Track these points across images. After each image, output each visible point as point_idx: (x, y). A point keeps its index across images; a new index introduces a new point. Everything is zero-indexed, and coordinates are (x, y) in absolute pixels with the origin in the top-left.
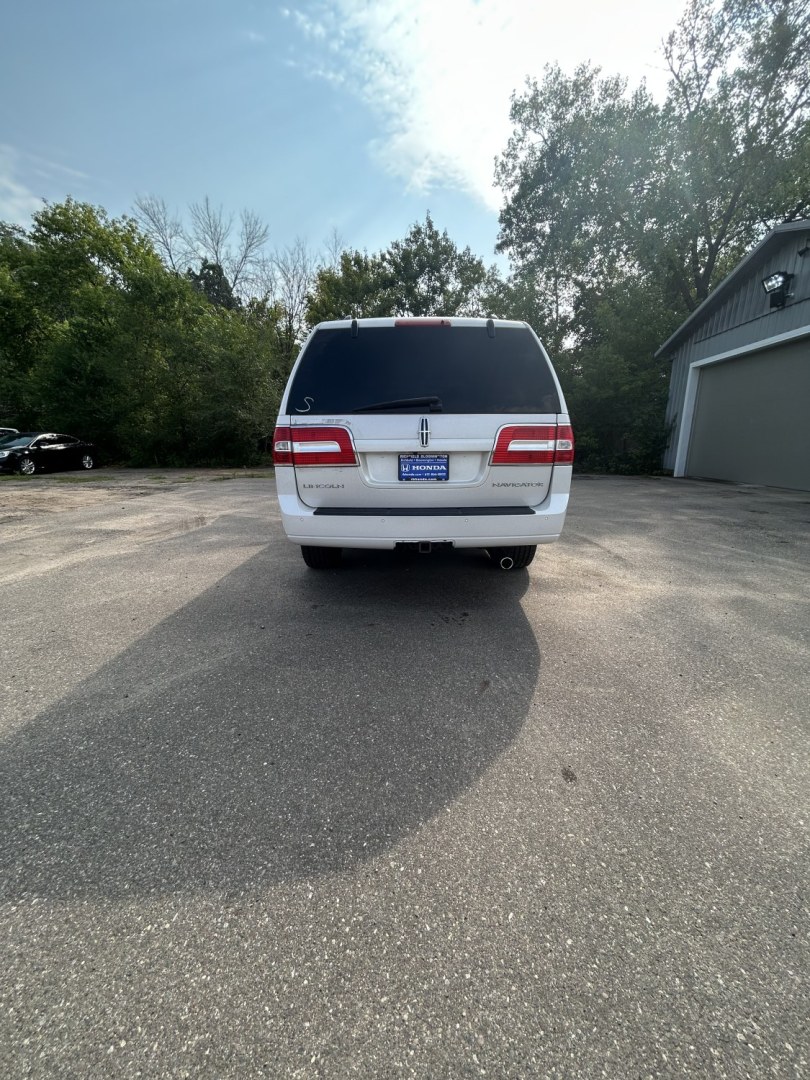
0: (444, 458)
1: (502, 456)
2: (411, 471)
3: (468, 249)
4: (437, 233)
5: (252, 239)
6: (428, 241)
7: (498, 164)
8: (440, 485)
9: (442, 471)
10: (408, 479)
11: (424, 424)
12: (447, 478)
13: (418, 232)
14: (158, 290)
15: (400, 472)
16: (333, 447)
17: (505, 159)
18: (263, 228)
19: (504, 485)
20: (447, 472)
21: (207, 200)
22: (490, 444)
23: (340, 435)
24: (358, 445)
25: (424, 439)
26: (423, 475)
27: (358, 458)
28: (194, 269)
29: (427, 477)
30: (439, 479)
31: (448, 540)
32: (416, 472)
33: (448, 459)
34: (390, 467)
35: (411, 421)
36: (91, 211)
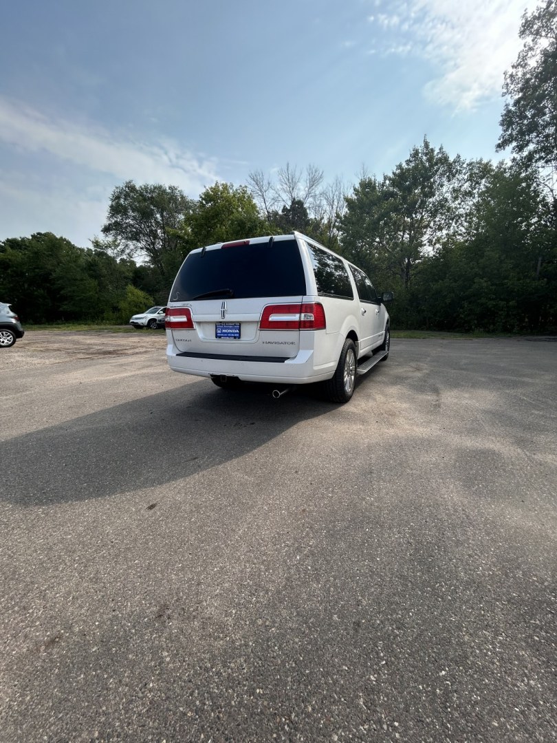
0: (238, 325)
1: (265, 324)
2: (222, 333)
3: (459, 156)
4: (432, 150)
5: (313, 182)
6: (424, 158)
7: (508, 76)
8: (236, 342)
9: (237, 333)
10: (220, 337)
11: (223, 306)
12: (239, 337)
13: (416, 153)
14: (248, 225)
15: (216, 334)
16: (183, 319)
17: (514, 71)
18: (321, 173)
19: (269, 343)
20: (240, 334)
21: (288, 164)
22: (257, 316)
23: (186, 312)
24: (194, 317)
25: (223, 314)
26: (227, 335)
27: (195, 326)
28: (287, 206)
29: (229, 337)
30: (235, 337)
31: (235, 375)
32: (224, 333)
33: (240, 326)
34: (211, 331)
35: (217, 304)
36: (227, 186)
